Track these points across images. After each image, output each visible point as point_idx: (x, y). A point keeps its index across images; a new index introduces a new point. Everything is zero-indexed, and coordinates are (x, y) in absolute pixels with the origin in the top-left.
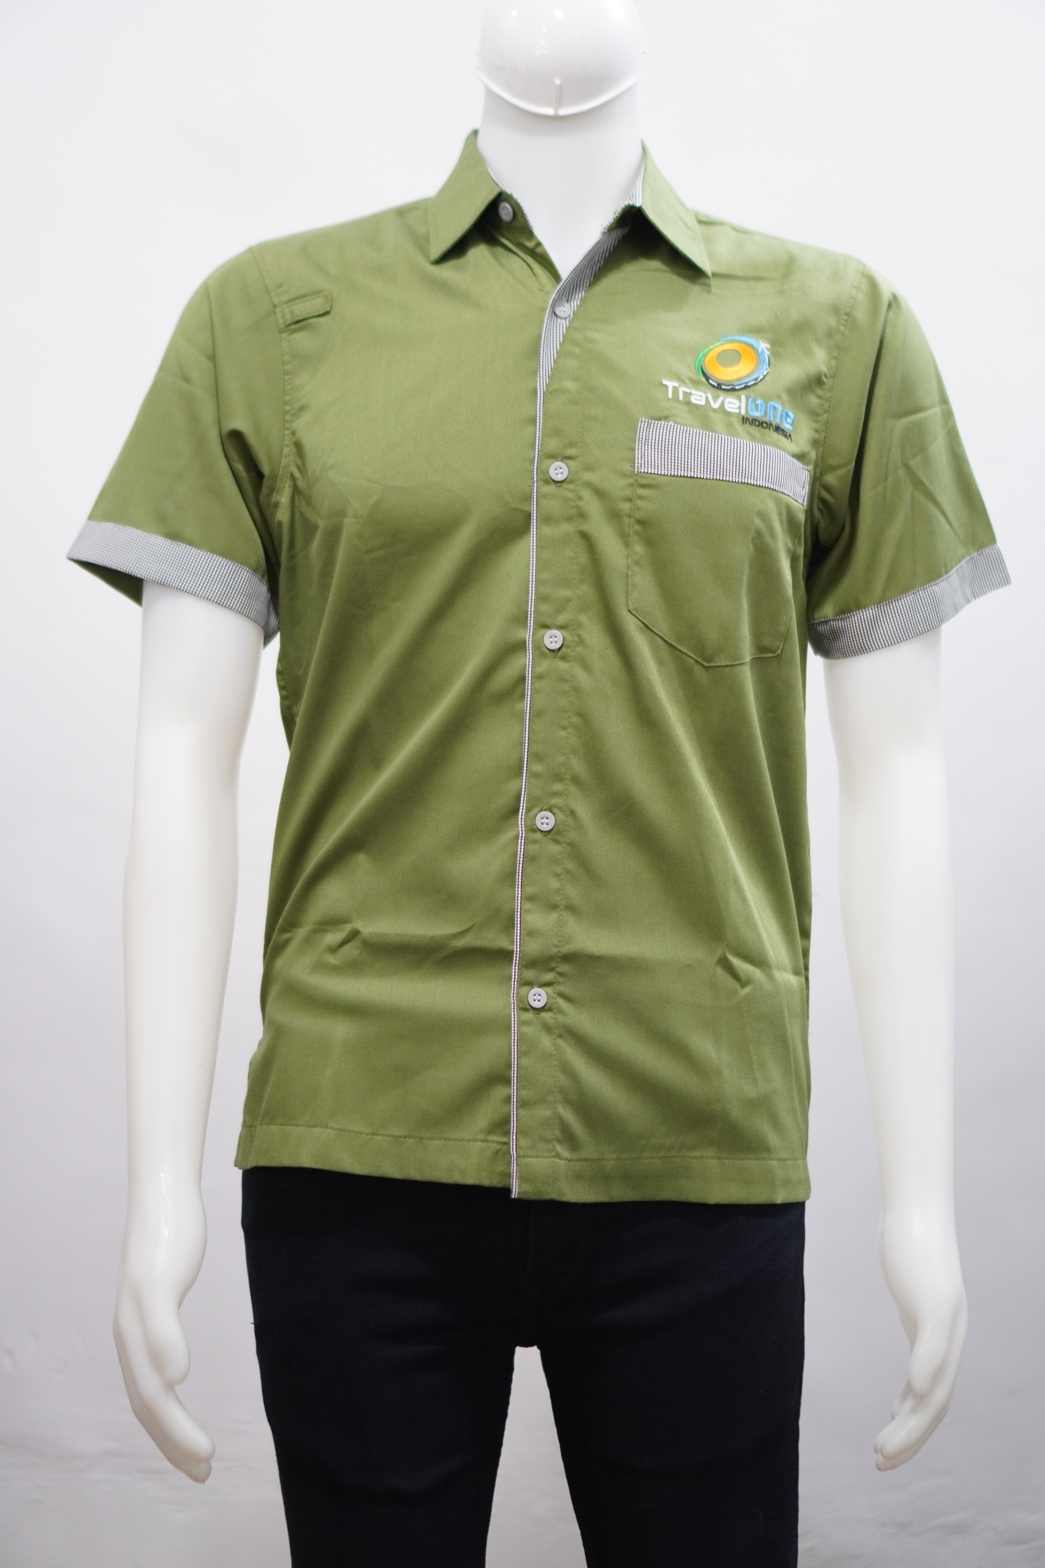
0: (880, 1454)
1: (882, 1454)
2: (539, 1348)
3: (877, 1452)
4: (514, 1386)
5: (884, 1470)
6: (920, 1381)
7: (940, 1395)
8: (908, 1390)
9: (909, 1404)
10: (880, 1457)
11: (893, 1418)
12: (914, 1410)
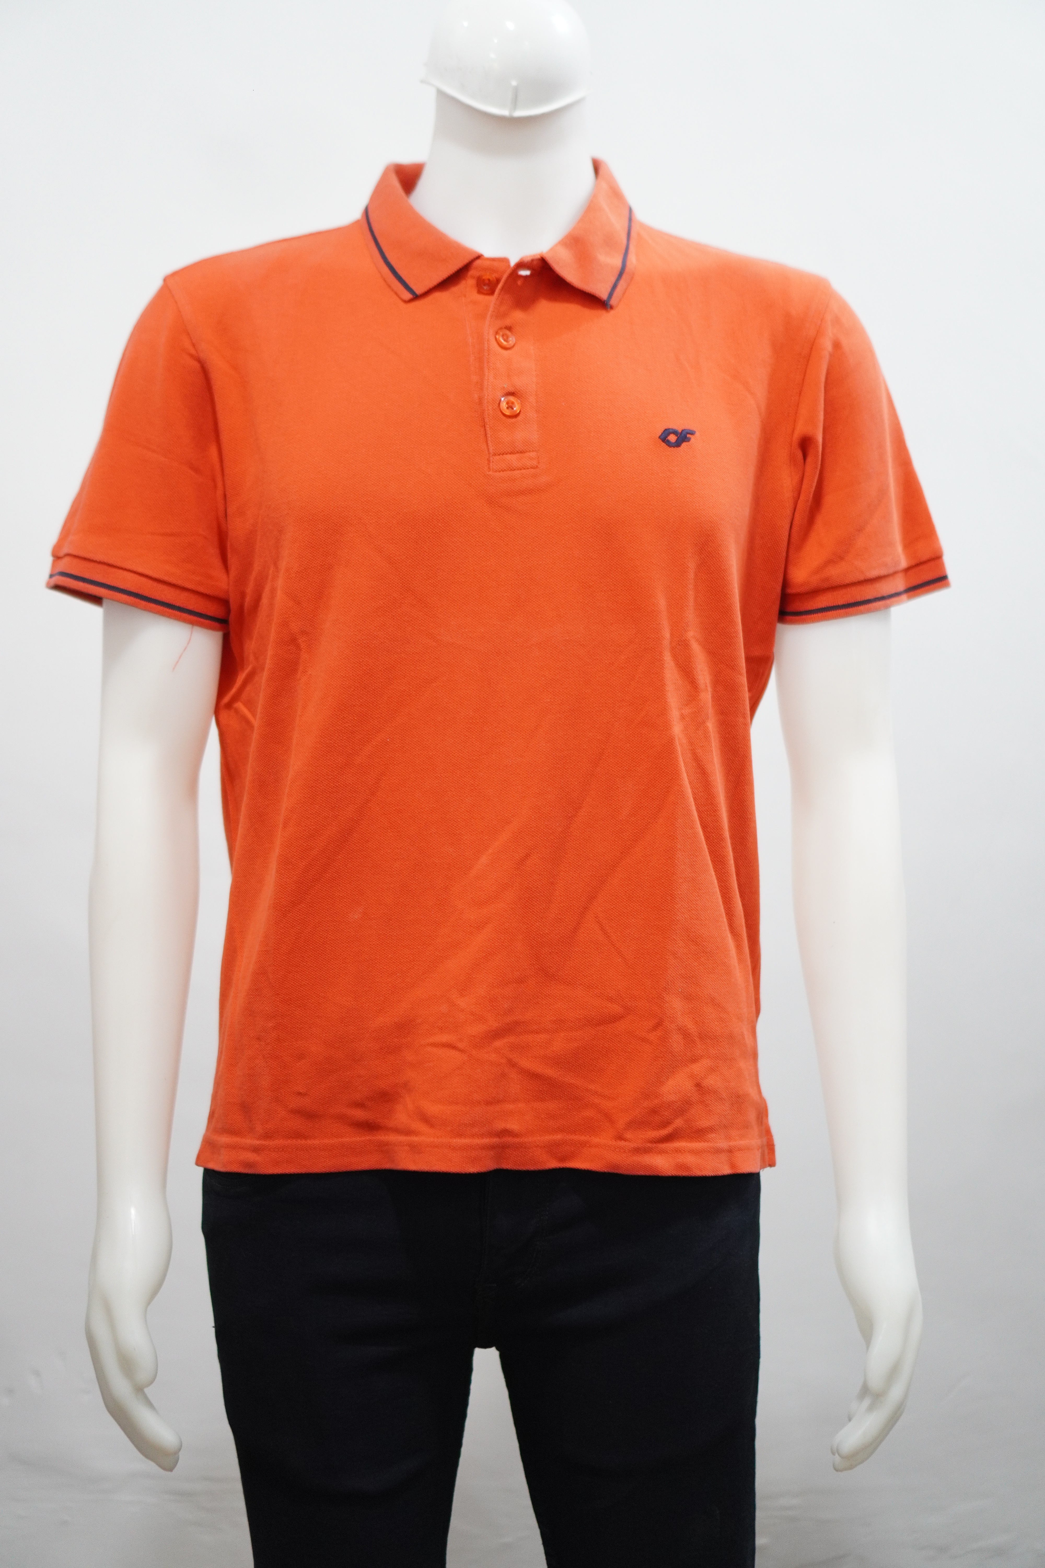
0: (837, 1455)
1: (839, 1455)
2: (498, 1349)
3: (833, 1454)
4: (473, 1387)
5: (841, 1471)
6: (876, 1381)
7: (896, 1393)
8: (865, 1391)
9: (867, 1402)
10: (837, 1458)
11: (850, 1420)
12: (871, 1409)
